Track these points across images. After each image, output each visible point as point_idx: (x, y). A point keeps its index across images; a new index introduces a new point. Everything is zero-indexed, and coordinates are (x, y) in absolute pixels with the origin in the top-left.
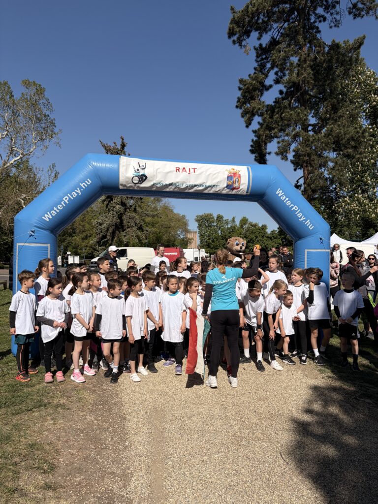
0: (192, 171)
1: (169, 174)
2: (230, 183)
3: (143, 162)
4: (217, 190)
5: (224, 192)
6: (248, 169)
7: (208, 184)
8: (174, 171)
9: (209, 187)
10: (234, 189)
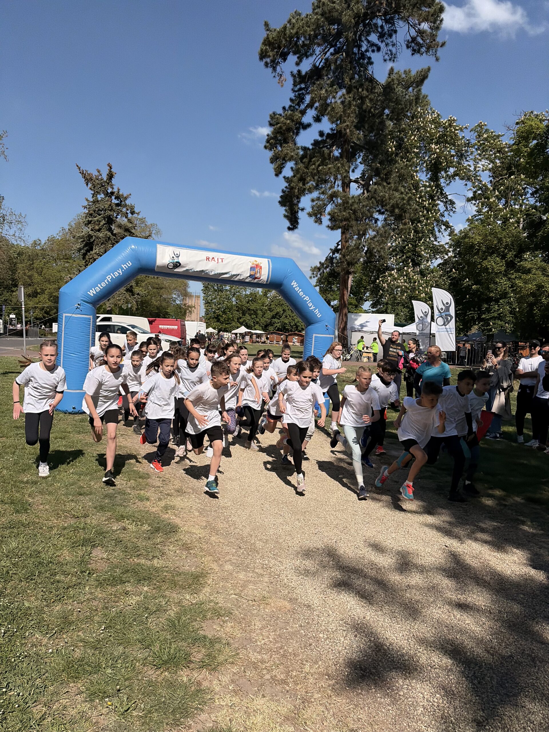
0: (220, 260)
1: (200, 263)
2: (252, 273)
3: (177, 250)
4: (241, 278)
5: (247, 280)
6: (268, 261)
7: (234, 273)
8: (204, 260)
9: (234, 275)
10: (256, 278)
